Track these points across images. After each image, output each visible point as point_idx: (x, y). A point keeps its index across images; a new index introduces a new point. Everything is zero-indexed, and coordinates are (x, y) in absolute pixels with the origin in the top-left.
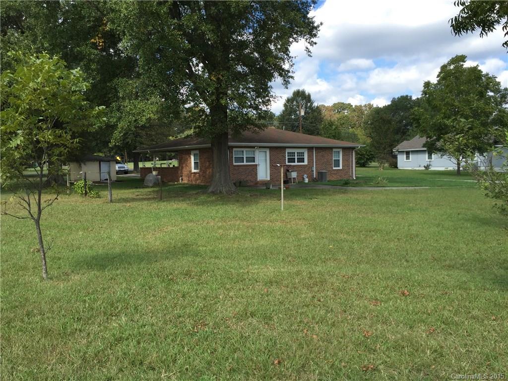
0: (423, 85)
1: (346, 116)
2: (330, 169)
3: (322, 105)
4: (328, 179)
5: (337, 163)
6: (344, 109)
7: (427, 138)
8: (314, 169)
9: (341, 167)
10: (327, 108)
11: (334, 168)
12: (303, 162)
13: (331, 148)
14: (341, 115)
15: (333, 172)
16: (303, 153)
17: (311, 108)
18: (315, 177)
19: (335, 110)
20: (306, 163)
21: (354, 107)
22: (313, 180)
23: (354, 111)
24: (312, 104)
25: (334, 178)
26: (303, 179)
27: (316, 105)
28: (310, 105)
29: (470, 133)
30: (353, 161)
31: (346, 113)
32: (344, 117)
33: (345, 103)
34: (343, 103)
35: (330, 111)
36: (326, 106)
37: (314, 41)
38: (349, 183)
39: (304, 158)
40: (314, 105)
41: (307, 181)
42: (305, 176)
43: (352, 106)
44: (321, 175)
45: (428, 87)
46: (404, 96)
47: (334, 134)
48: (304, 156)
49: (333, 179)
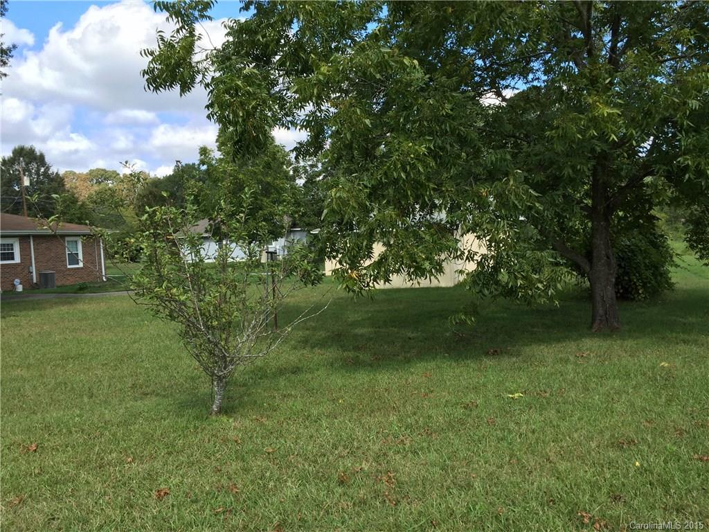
0: (199, 151)
1: (110, 189)
2: (63, 268)
3: (71, 172)
4: (59, 284)
5: (74, 259)
6: (107, 179)
7: (210, 220)
8: (34, 269)
9: (81, 265)
10: (78, 177)
11: (69, 267)
12: (13, 259)
13: (63, 236)
14: (101, 187)
15: (67, 272)
16: (12, 245)
17: (46, 174)
18: (35, 281)
19: (92, 180)
20: (17, 260)
21: (121, 176)
22: (31, 287)
23: (122, 181)
24: (48, 168)
25: (70, 281)
26: (14, 286)
27: (55, 171)
28: (45, 170)
29: (259, 214)
30: (100, 254)
31: (110, 185)
32: (106, 190)
33: (107, 170)
34: (104, 170)
35: (84, 180)
36: (77, 172)
37: (4, 72)
38: (86, 288)
39: (13, 253)
40: (50, 172)
41: (20, 288)
42: (17, 281)
43: (118, 174)
44: (45, 279)
45: (205, 154)
46: (189, 165)
47: (79, 215)
48: (12, 249)
49: (68, 283)
